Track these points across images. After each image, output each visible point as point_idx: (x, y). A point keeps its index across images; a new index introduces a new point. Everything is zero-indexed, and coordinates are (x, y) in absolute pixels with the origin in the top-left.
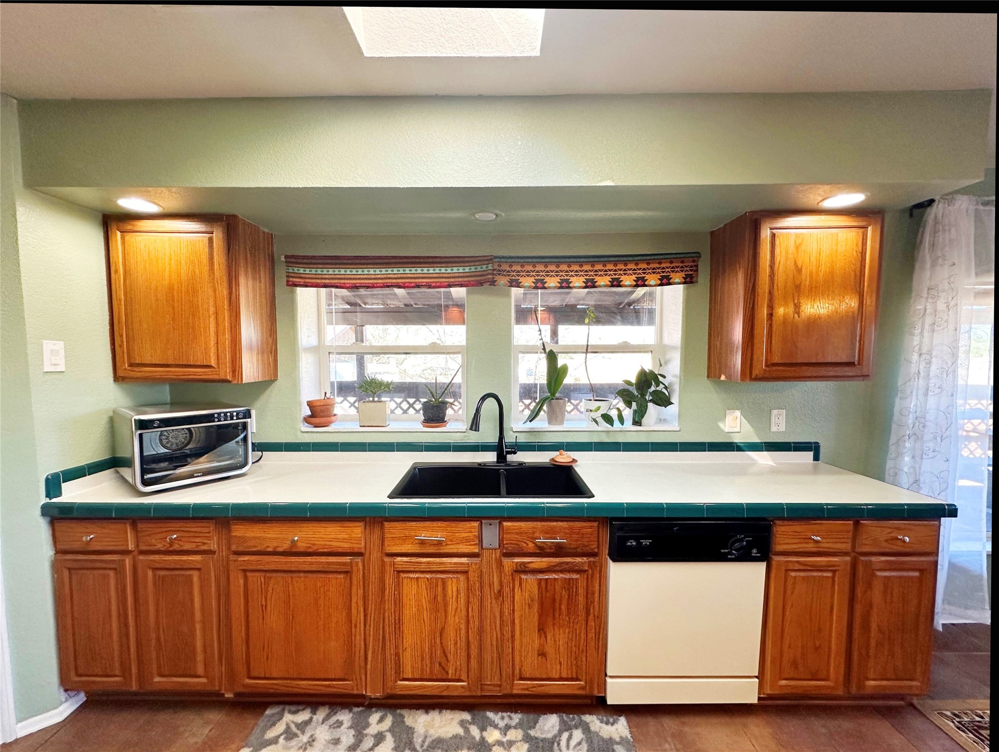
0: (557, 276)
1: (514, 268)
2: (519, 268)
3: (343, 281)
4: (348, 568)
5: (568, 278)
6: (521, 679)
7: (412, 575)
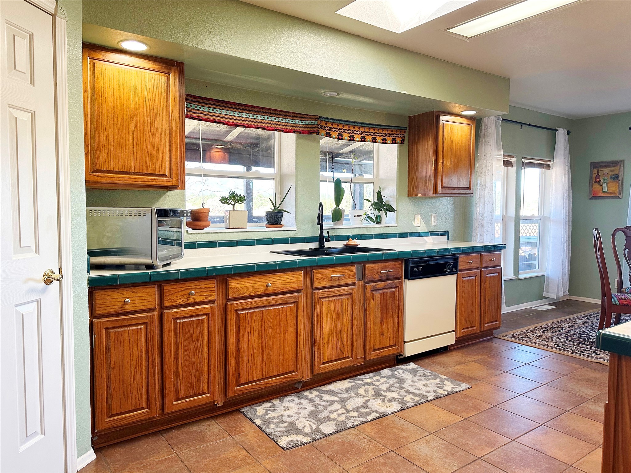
0: (348, 133)
1: (327, 125)
2: (331, 126)
3: (227, 120)
4: (296, 300)
5: (353, 135)
6: (374, 350)
7: (327, 299)
